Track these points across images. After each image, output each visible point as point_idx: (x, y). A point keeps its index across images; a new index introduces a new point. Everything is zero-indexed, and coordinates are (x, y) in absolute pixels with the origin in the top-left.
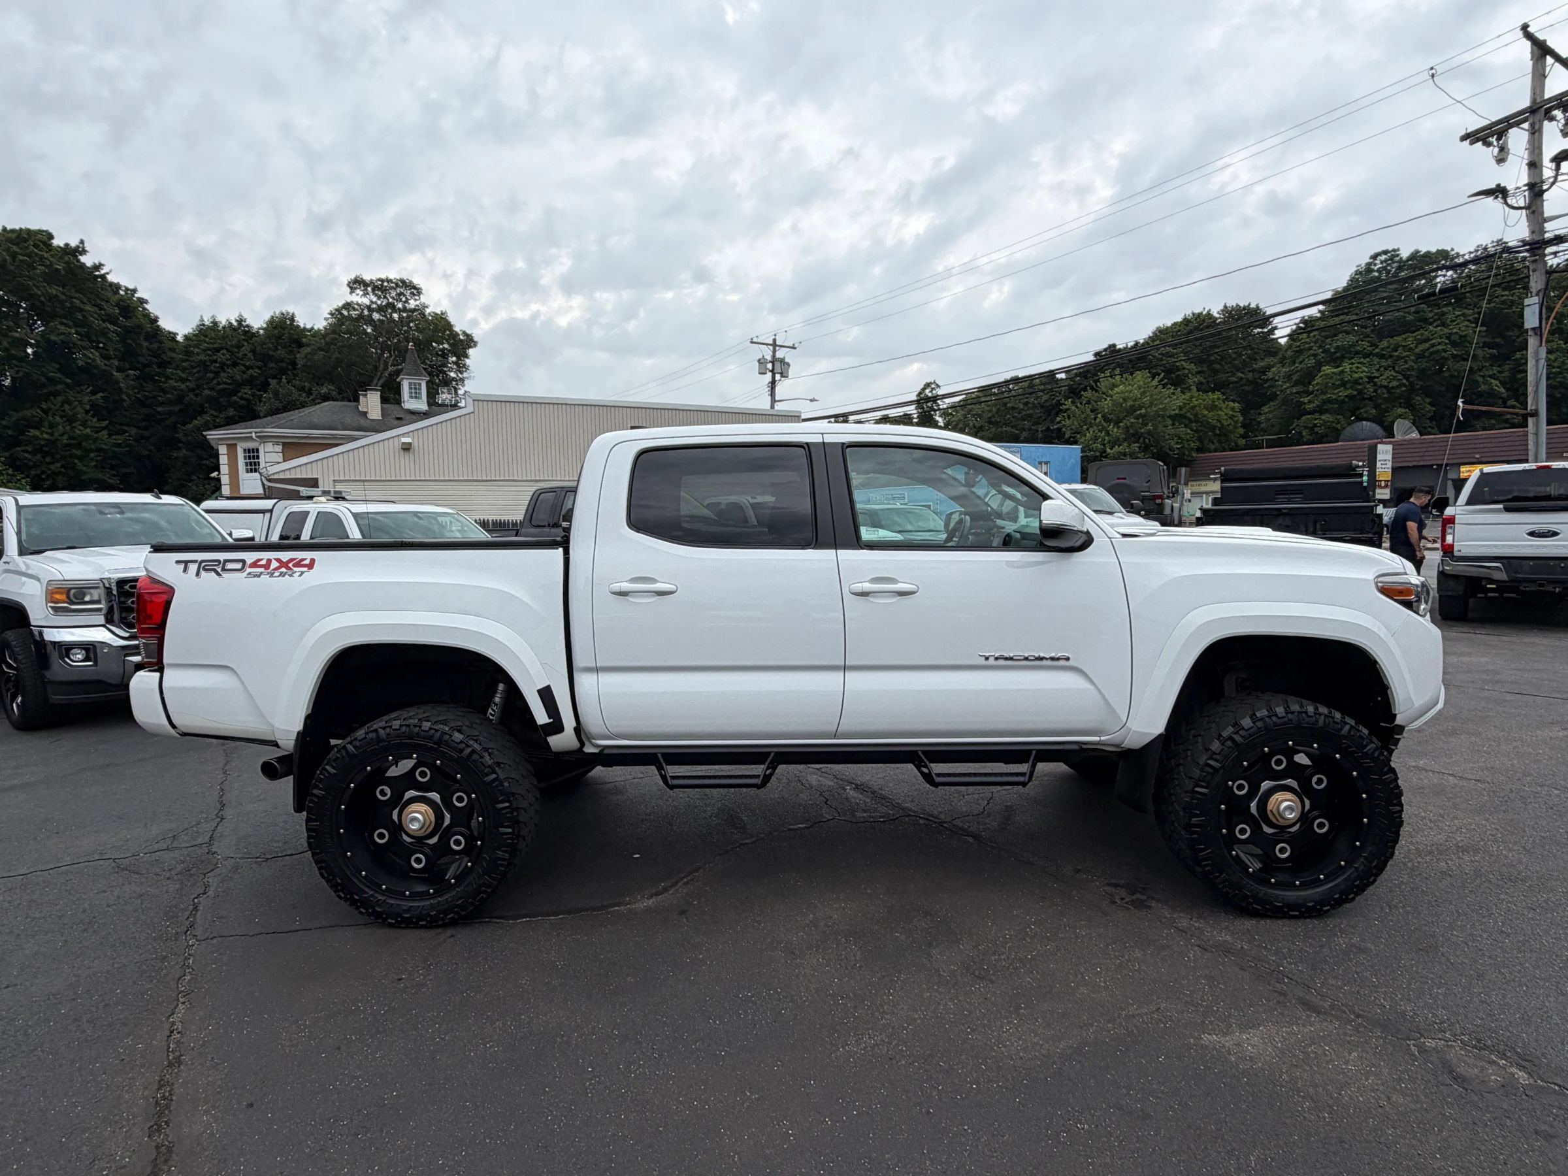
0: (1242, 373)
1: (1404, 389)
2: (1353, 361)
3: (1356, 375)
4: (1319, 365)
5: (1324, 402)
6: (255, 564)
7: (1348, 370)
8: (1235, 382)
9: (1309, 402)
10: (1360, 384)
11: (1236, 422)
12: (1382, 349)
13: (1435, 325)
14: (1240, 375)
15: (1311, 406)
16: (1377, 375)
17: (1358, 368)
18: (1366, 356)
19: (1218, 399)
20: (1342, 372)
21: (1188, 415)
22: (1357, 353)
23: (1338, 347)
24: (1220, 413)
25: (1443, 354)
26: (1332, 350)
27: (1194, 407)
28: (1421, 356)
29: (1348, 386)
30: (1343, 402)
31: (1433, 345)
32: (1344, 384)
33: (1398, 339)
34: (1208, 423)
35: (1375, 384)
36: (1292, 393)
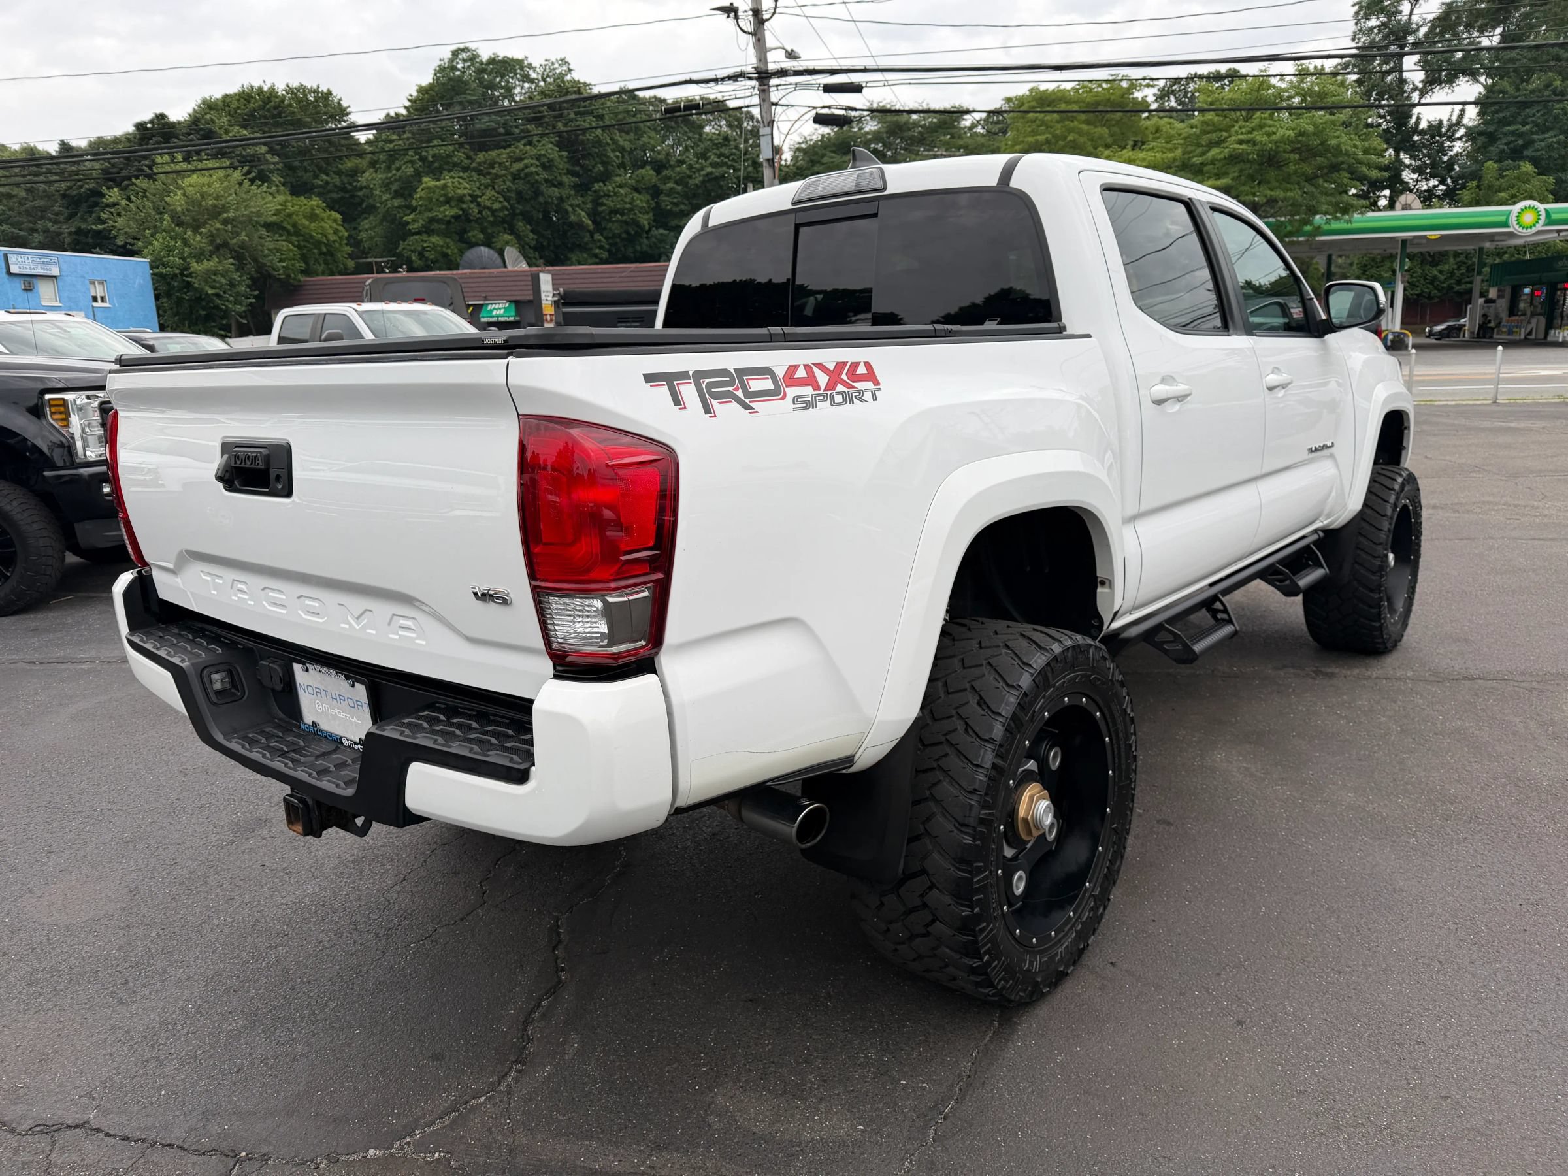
0: (327, 175)
1: (506, 212)
2: (452, 174)
3: (459, 191)
4: (418, 175)
5: (432, 220)
6: (791, 378)
7: (450, 184)
8: (321, 186)
9: (414, 221)
10: (463, 202)
11: (341, 238)
12: (479, 164)
13: (523, 142)
14: (324, 177)
15: (416, 226)
16: (478, 193)
17: (460, 183)
18: (465, 169)
19: (318, 206)
20: (445, 187)
21: (285, 224)
22: (455, 165)
23: (434, 156)
24: (323, 224)
25: (537, 177)
26: (431, 159)
27: (290, 215)
28: (516, 177)
29: (453, 204)
30: (449, 222)
31: (527, 167)
32: (448, 201)
33: (494, 153)
34: (312, 237)
35: (479, 205)
36: (393, 207)
